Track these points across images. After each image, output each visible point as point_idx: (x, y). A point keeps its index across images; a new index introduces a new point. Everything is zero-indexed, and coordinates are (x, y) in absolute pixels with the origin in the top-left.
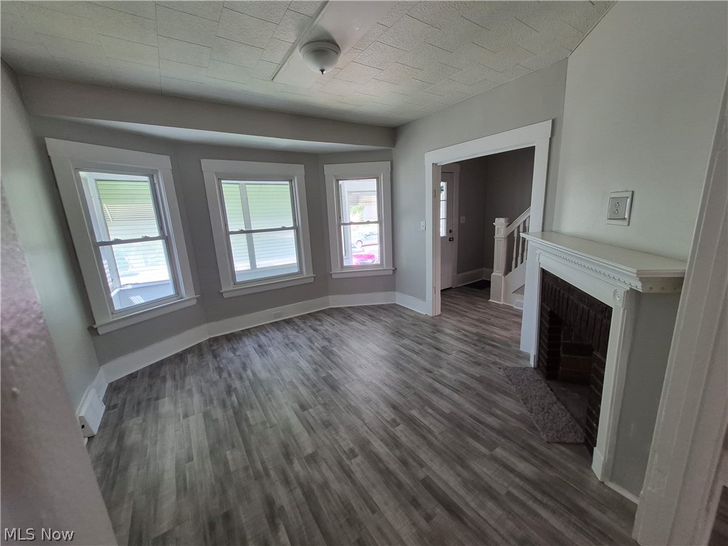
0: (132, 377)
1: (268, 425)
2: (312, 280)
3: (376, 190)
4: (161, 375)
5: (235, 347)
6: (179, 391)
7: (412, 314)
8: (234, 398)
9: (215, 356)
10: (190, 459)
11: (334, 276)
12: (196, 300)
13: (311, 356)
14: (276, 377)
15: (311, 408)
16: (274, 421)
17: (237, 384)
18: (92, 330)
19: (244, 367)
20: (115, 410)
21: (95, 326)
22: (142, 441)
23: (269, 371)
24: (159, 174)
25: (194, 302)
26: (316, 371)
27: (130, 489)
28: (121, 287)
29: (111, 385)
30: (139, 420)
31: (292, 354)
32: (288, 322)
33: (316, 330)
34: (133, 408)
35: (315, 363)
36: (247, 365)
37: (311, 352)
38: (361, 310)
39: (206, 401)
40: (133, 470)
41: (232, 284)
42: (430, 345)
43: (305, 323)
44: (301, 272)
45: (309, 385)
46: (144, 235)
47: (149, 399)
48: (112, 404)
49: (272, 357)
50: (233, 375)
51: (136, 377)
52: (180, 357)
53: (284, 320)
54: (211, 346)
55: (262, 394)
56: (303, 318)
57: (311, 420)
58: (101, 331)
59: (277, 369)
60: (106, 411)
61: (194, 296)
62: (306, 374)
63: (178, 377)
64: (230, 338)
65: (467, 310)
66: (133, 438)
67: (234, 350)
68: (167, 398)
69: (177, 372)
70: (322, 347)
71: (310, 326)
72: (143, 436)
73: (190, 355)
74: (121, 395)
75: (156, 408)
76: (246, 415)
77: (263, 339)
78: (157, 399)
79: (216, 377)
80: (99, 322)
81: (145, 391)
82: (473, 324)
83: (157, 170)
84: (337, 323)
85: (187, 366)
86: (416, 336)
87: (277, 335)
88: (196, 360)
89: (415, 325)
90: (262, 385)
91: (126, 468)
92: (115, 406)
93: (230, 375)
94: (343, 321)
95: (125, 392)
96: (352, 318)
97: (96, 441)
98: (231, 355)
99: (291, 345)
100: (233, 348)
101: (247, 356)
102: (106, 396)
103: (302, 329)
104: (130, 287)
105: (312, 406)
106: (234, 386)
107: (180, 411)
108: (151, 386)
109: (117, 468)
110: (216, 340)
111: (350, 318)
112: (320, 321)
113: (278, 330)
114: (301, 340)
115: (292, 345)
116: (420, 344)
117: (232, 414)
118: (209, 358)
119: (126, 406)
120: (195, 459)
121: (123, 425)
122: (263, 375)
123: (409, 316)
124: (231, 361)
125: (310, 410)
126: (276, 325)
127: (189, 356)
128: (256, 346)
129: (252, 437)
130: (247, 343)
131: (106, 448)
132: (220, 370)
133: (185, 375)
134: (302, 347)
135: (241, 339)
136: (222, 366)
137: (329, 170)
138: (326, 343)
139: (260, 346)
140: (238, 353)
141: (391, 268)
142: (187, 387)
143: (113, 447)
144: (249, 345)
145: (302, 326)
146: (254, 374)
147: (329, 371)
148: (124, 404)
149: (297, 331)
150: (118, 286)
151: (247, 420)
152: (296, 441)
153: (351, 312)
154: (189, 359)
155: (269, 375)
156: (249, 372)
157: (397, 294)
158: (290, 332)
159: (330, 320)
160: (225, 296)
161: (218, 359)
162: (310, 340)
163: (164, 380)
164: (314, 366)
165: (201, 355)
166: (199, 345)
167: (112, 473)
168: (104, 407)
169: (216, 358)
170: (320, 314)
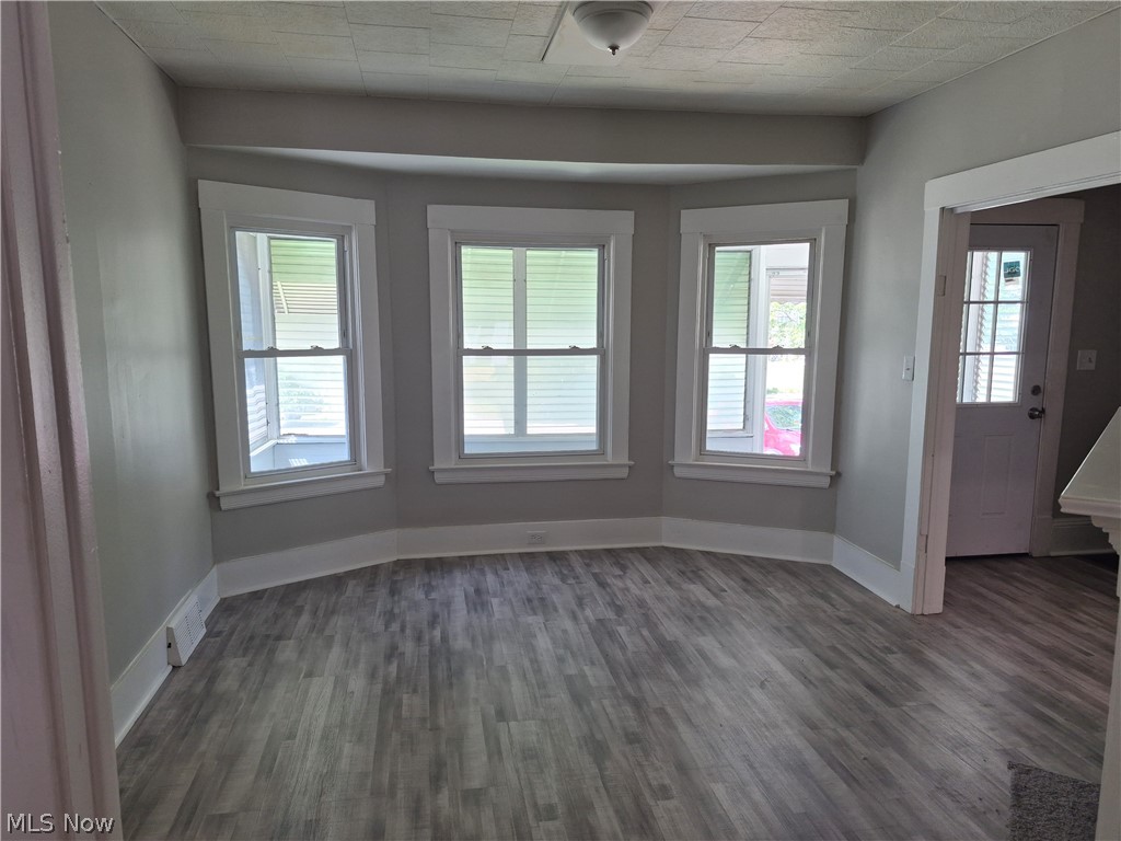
0: (256, 596)
1: (428, 726)
2: (624, 473)
3: (807, 265)
4: (298, 604)
5: (434, 583)
6: (314, 635)
7: (856, 596)
8: (393, 669)
9: (393, 592)
10: (291, 736)
11: (678, 472)
12: (383, 478)
13: (565, 631)
14: (481, 652)
15: (517, 720)
16: (442, 721)
17: (408, 647)
18: (213, 499)
19: (434, 620)
20: (218, 639)
21: (217, 493)
22: (238, 691)
23: (473, 640)
24: (354, 234)
25: (380, 481)
26: (561, 660)
27: (203, 747)
28: (280, 437)
29: (223, 601)
30: (243, 662)
31: (531, 619)
32: (553, 557)
33: (602, 585)
34: (242, 643)
35: (567, 647)
36: (440, 620)
37: (568, 624)
38: (727, 563)
39: (348, 661)
40: (213, 727)
41: (454, 456)
42: (857, 674)
43: (588, 565)
44: (601, 452)
45: (534, 682)
46: (315, 344)
47: (268, 636)
48: (215, 630)
49: (490, 615)
50: (408, 631)
51: (261, 598)
52: (338, 581)
53: (548, 553)
54: (395, 573)
55: (441, 674)
56: (589, 556)
57: (504, 740)
58: (225, 504)
59: (490, 638)
60: (206, 636)
61: (382, 469)
62: (536, 661)
63: (321, 613)
64: (430, 566)
65: (1032, 618)
66: (227, 684)
67: (429, 588)
68: (292, 641)
69: (323, 604)
70: (599, 620)
71: (595, 576)
72: (240, 686)
73: (355, 582)
74: (232, 620)
75: (272, 651)
76: (400, 700)
77: (490, 580)
78: (279, 638)
79: (379, 625)
80: (224, 488)
81: (266, 621)
82: (1022, 655)
83: (350, 227)
84: (656, 581)
85: (343, 598)
86: (834, 649)
87: (520, 579)
88: (360, 591)
89: (848, 622)
90: (449, 661)
91: (206, 721)
92: (219, 634)
93: (403, 630)
94: (675, 577)
95: (238, 616)
96: (700, 577)
97: (182, 673)
98: (420, 595)
99: (536, 603)
100: (430, 584)
101: (447, 604)
102: (211, 616)
103: (576, 577)
104: (292, 440)
105: (519, 717)
106: (401, 649)
107: (304, 666)
108: (277, 617)
109: (195, 716)
110: (406, 565)
111: (696, 575)
112: (624, 568)
113: (527, 569)
114: (562, 598)
115: (538, 603)
116: (832, 666)
117: (379, 692)
118: (382, 593)
119: (234, 637)
120: (297, 739)
121: (221, 663)
122: (460, 643)
123: (846, 599)
124: (415, 606)
125: (512, 724)
126: (529, 560)
127: (351, 583)
128: (471, 590)
129: (394, 734)
130: (458, 581)
131: (190, 686)
132: (390, 617)
133: (333, 612)
134: (556, 610)
135: (450, 572)
136: (396, 611)
137: (692, 221)
138: (611, 615)
139: (478, 591)
140: (433, 595)
141: (827, 469)
142: (327, 632)
143: (199, 688)
144: (458, 588)
145: (579, 570)
146: (444, 639)
147: (585, 668)
148: (231, 634)
149: (564, 579)
150: (275, 435)
151: (399, 706)
152: (461, 763)
153: (703, 563)
154: (350, 588)
155: (469, 645)
156: (437, 633)
157: (838, 542)
158: (549, 578)
159: (646, 569)
160: (439, 478)
161: (396, 598)
162: (580, 602)
163: (299, 611)
164: (561, 651)
165: (371, 586)
166: (376, 568)
167: (187, 720)
168: (205, 630)
169: (393, 596)
170: (630, 555)
